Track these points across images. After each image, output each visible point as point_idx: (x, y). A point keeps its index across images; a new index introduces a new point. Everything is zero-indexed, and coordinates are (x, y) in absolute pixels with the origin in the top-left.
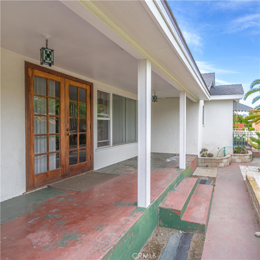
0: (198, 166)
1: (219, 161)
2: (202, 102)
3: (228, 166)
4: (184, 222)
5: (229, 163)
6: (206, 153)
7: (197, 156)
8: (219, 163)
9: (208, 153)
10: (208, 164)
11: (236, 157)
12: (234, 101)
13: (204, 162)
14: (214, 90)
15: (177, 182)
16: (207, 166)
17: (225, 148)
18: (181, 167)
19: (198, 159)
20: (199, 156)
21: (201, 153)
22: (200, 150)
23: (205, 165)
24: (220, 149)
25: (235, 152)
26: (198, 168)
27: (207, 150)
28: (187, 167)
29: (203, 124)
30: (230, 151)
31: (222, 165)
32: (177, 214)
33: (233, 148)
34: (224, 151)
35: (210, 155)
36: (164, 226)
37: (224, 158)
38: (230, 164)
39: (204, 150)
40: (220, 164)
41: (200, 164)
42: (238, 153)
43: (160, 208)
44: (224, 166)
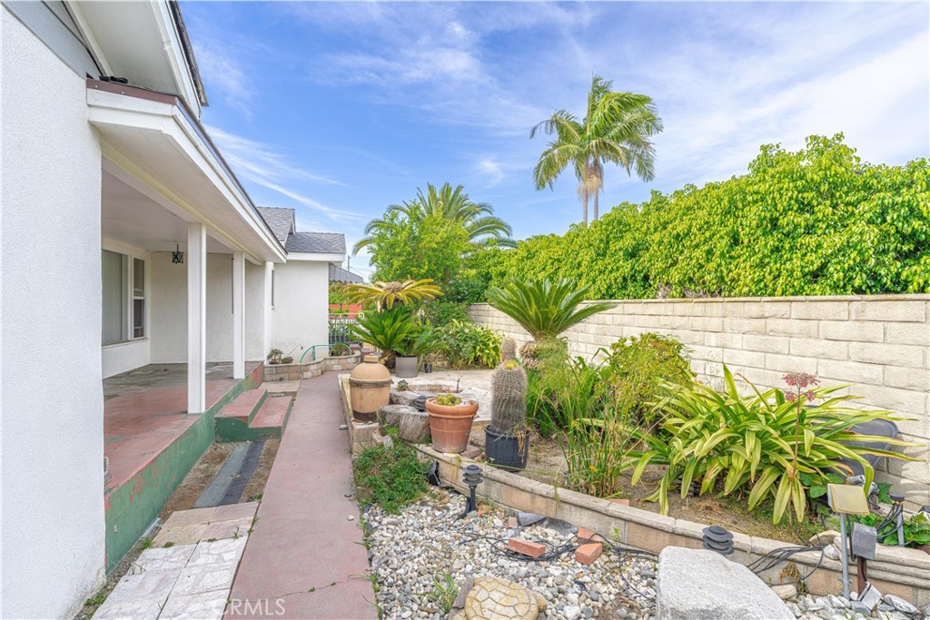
0: (264, 381)
1: (302, 369)
2: (270, 266)
3: (318, 376)
4: (253, 429)
5: (320, 371)
6: (280, 358)
7: (263, 363)
8: (302, 372)
9: (283, 357)
10: (282, 376)
11: (333, 362)
12: (330, 264)
13: (275, 372)
14: (295, 242)
15: (234, 394)
16: (281, 380)
17: (314, 347)
18: (235, 377)
19: (264, 367)
20: (266, 363)
21: (269, 358)
22: (267, 352)
23: (278, 377)
24: (305, 350)
25: (332, 354)
26: (263, 384)
27: (281, 353)
28: (247, 377)
29: (273, 304)
30: (323, 352)
31: (308, 375)
32: (242, 422)
33: (330, 349)
34: (314, 353)
35: (288, 360)
36: (223, 442)
37: (312, 362)
38: (322, 374)
39: (275, 352)
40: (305, 373)
41: (268, 378)
42: (337, 355)
43: (217, 419)
44: (312, 377)
